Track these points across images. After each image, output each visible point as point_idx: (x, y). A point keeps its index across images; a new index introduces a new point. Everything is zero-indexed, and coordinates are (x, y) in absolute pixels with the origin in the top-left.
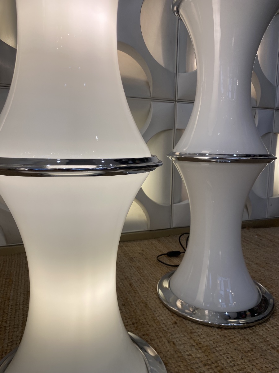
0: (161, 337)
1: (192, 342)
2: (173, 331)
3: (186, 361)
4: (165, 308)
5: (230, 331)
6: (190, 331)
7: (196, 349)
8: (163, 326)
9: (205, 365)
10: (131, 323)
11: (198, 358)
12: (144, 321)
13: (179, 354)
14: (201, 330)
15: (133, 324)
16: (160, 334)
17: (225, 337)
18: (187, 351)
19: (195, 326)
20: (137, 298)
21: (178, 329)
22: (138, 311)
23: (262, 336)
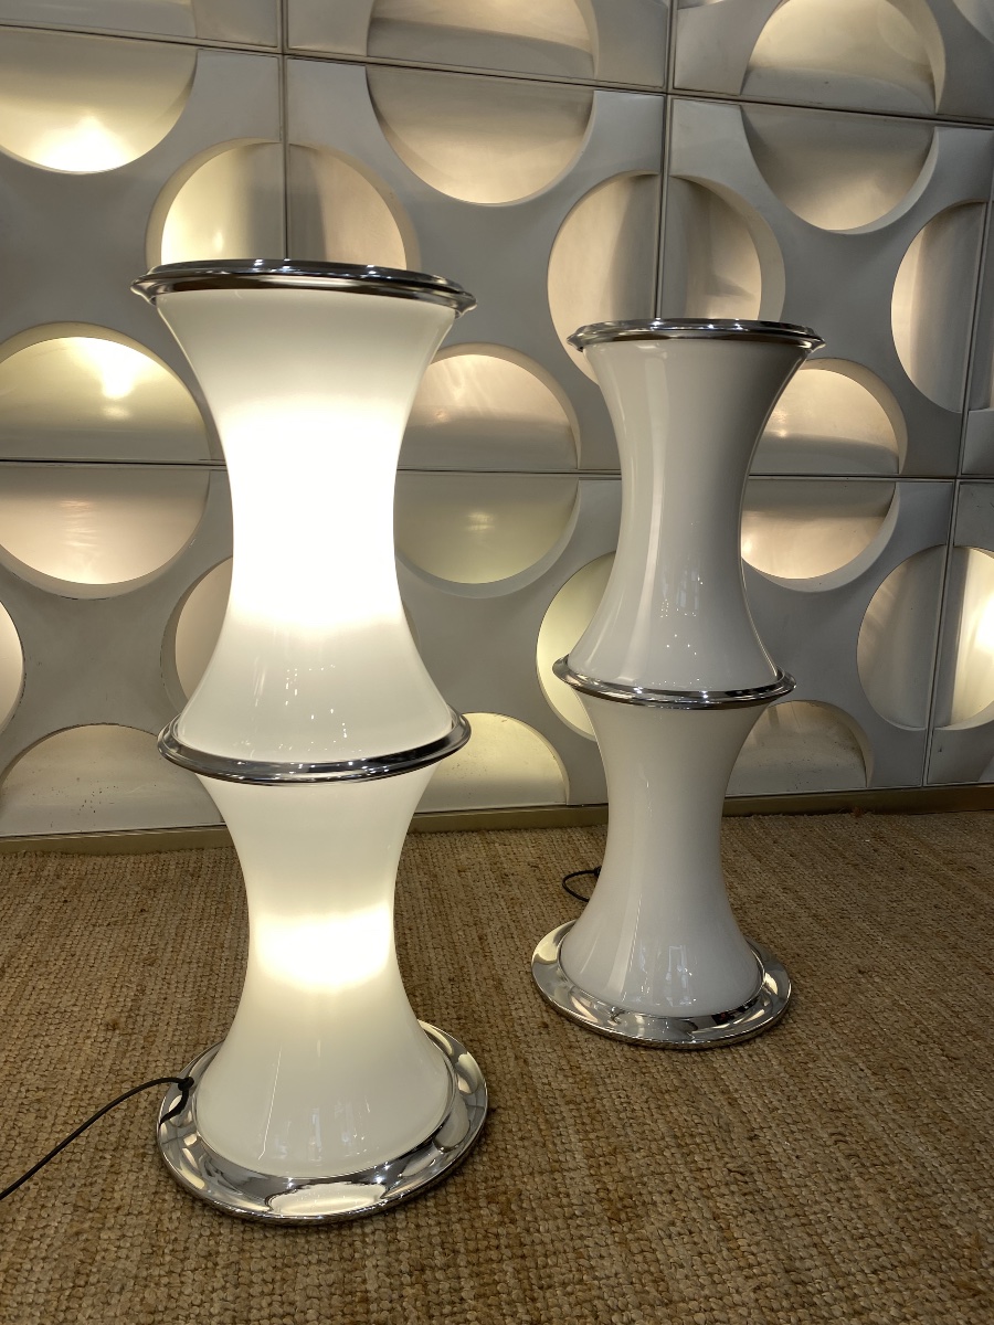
0: (505, 1049)
1: (563, 1062)
2: (535, 1040)
3: (535, 1091)
4: (537, 996)
5: (652, 1053)
6: (567, 1043)
7: (565, 1076)
8: (517, 1028)
9: (568, 1103)
11: (561, 1090)
12: (484, 1015)
13: (526, 1080)
14: (591, 1045)
15: (459, 1019)
16: (506, 1043)
17: (637, 1062)
18: (547, 1077)
19: (582, 1036)
20: (484, 969)
21: (547, 1037)
22: (477, 996)
23: (715, 1069)
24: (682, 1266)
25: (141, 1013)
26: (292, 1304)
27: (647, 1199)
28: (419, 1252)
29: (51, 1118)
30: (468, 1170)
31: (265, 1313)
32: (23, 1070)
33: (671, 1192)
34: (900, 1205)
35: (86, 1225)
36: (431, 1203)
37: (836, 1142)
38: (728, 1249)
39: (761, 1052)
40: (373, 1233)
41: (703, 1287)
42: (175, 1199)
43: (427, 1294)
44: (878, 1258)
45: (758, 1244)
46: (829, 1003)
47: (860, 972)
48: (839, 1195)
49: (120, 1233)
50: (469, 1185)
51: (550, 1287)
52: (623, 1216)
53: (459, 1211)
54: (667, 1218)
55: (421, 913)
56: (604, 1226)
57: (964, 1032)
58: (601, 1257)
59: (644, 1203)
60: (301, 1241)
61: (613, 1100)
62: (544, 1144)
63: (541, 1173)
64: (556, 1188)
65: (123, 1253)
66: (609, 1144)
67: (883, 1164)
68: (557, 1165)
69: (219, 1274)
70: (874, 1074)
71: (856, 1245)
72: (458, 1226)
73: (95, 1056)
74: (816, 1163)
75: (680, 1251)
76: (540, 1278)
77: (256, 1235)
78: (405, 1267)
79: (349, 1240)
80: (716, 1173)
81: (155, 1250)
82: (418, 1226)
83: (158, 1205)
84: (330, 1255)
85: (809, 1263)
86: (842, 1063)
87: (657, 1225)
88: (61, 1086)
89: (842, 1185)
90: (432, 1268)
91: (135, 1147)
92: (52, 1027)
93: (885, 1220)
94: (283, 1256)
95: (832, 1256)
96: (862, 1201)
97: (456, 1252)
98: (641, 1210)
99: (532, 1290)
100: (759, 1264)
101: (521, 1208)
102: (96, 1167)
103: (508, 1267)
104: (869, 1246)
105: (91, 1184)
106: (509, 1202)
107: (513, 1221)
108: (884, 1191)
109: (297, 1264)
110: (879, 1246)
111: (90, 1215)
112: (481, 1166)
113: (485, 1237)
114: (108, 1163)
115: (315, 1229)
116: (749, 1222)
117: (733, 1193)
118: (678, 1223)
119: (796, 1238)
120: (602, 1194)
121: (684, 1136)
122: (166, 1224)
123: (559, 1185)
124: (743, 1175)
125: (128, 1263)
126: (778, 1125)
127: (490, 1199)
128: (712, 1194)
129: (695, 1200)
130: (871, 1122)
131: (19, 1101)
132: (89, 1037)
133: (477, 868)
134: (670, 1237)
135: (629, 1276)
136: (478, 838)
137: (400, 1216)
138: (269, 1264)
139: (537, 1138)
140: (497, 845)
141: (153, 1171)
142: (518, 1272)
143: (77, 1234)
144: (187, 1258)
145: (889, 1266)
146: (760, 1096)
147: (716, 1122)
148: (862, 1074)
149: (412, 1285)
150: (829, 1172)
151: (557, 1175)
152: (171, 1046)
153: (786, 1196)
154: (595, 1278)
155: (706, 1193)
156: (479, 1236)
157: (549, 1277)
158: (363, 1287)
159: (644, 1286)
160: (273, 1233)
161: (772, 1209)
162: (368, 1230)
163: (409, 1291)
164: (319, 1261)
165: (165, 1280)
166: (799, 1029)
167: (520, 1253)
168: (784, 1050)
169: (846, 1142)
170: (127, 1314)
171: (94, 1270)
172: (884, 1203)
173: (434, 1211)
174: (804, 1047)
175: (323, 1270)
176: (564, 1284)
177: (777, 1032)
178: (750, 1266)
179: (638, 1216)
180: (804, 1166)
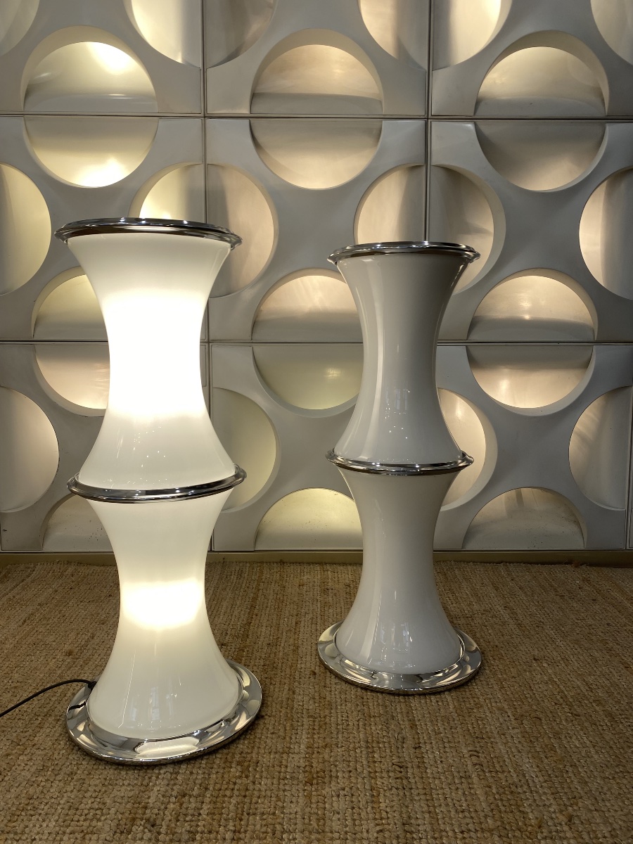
1: (317, 695)
2: (304, 681)
3: (293, 708)
4: (317, 657)
6: (323, 684)
7: (315, 702)
8: (297, 673)
9: (309, 717)
10: (262, 664)
11: (308, 710)
12: (280, 665)
13: (290, 702)
14: (339, 687)
16: (287, 681)
17: (363, 698)
18: (303, 701)
19: (334, 680)
20: (291, 640)
21: (313, 680)
22: (281, 654)
23: (411, 707)
24: (338, 813)
25: (87, 648)
26: (104, 804)
27: (334, 774)
28: (186, 786)
29: (18, 696)
30: (233, 747)
31: (88, 807)
32: (15, 672)
33: (350, 772)
34: (497, 796)
35: (14, 752)
36: (204, 762)
37: (471, 756)
38: (373, 808)
39: (445, 700)
40: (165, 773)
41: (346, 826)
42: (66, 744)
43: (181, 808)
44: (467, 824)
45: (392, 807)
46: (505, 676)
47: (535, 659)
48: (459, 786)
49: (29, 758)
50: (231, 754)
51: (254, 814)
52: (315, 781)
53: (219, 768)
54: (341, 785)
55: (267, 607)
56: (301, 786)
57: (591, 701)
58: (291, 802)
59: (331, 776)
60: (123, 773)
61: (338, 717)
62: (285, 738)
63: (276, 753)
64: (281, 762)
65: (27, 768)
66: (324, 742)
67: (497, 772)
68: (287, 750)
69: (72, 784)
70: (516, 719)
71: (457, 816)
72: (214, 776)
73: (54, 668)
74: (452, 766)
75: (341, 804)
76: (250, 809)
77: (100, 767)
78: (174, 793)
79: (149, 775)
80: (384, 764)
81: (44, 768)
82: (191, 773)
83: (55, 746)
84: (135, 782)
85: (420, 822)
86: (497, 712)
87: (334, 788)
88: (29, 681)
89: (463, 780)
90: (190, 796)
91: (56, 716)
92: (38, 652)
93: (483, 804)
94: (111, 779)
95: (438, 820)
96: (472, 791)
97: (206, 789)
98: (327, 780)
99: (242, 815)
100: (388, 818)
101: (255, 770)
102: (32, 724)
103: (233, 801)
104: (465, 817)
105: (26, 732)
106: (249, 766)
107: (247, 777)
108: (490, 787)
109: (116, 784)
110: (472, 818)
111: (19, 747)
112: (242, 745)
113: (228, 783)
114: (39, 722)
115: (134, 768)
116: (392, 794)
117: (390, 777)
118: (346, 789)
119: (419, 806)
120: (307, 768)
121: (373, 741)
122: (56, 756)
123: (283, 761)
124: (401, 767)
125: (28, 773)
126: (437, 742)
127: (239, 763)
128: (376, 776)
129: (363, 778)
130: (501, 747)
131: (6, 687)
132: (54, 658)
133: (311, 585)
134: (338, 796)
135: (304, 814)
136: (318, 568)
137: (184, 766)
138: (101, 782)
139: (281, 733)
140: (329, 572)
141: (60, 728)
142: (239, 804)
143: (8, 755)
144: (58, 774)
145: (474, 830)
146: (433, 725)
147: (396, 736)
148: (507, 719)
149: (174, 803)
150: (459, 772)
151: (285, 756)
152: (97, 666)
153: (424, 783)
154: (283, 813)
155: (372, 775)
156: (224, 782)
157: (256, 809)
158: (147, 801)
159: (310, 821)
160: (110, 767)
161: (411, 789)
162: (162, 772)
163: (172, 806)
164: (129, 784)
165: (43, 784)
166: (477, 688)
167: (243, 794)
168: (461, 700)
169: (478, 757)
170: (17, 797)
171: (9, 774)
172: (486, 793)
173: (204, 766)
174: (476, 699)
175: (129, 789)
176: (263, 814)
177: (462, 690)
178: (382, 819)
179: (324, 782)
180: (443, 767)
